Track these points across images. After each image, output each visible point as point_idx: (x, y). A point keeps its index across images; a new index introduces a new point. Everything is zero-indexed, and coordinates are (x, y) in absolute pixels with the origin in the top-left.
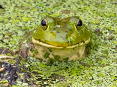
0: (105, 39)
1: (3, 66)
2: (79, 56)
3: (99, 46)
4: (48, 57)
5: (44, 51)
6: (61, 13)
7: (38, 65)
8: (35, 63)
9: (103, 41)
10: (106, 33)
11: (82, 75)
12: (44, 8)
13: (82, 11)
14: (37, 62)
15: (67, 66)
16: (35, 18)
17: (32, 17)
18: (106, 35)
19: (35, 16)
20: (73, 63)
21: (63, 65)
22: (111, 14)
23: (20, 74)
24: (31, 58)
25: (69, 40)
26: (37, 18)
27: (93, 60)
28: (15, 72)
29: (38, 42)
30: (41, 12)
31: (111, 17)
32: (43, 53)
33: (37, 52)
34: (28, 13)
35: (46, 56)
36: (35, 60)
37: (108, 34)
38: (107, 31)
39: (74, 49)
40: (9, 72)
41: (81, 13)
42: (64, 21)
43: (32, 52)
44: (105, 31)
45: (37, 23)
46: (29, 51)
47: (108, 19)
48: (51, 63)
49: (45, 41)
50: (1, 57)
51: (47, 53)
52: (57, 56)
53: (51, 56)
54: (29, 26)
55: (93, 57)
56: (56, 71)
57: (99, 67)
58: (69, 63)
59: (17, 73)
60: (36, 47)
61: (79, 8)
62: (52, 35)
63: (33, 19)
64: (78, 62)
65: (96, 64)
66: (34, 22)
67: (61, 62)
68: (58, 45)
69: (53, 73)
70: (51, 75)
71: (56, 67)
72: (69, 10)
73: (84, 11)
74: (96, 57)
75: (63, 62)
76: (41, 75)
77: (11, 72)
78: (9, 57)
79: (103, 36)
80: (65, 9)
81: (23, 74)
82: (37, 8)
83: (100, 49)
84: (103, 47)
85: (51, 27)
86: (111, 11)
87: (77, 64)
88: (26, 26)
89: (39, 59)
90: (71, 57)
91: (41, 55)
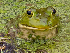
0: (64, 22)
1: (4, 45)
2: (52, 35)
3: (62, 27)
4: (31, 37)
5: (28, 33)
6: (26, 6)
7: (24, 43)
8: (22, 42)
9: (63, 23)
10: (64, 18)
11: (57, 48)
12: (13, 3)
13: (40, 4)
14: (23, 41)
15: (45, 42)
16: (9, 10)
17: (7, 10)
18: (64, 20)
19: (9, 9)
20: (49, 41)
21: (42, 42)
22: (61, 5)
23: (16, 50)
24: (18, 38)
25: (49, 23)
26: (10, 10)
27: (61, 37)
28: (13, 49)
29: (25, 27)
30: (12, 6)
31: (62, 7)
32: (28, 34)
33: (23, 34)
34: (3, 7)
35: (30, 36)
36: (21, 40)
37: (66, 19)
38: (65, 16)
39: (50, 30)
40: (9, 49)
41: (40, 5)
42: (42, 10)
43: (19, 34)
44: (63, 17)
45: (12, 14)
46: (16, 34)
47: (60, 8)
48: (34, 41)
49: (32, 25)
50: (1, 39)
51: (30, 34)
52: (38, 36)
53: (33, 36)
54: (7, 16)
55: (61, 35)
56: (39, 47)
57: (67, 42)
58: (46, 40)
59: (14, 49)
60: (22, 31)
61: (37, 2)
62: (36, 20)
63: (8, 11)
64: (52, 40)
65: (64, 40)
66: (10, 14)
67: (41, 40)
68: (42, 28)
69: (37, 48)
70: (36, 50)
71: (37, 44)
72: (31, 3)
73: (41, 4)
74: (63, 35)
75: (42, 40)
76: (29, 50)
77: (10, 49)
78: (6, 38)
79: (62, 20)
80: (28, 3)
81: (18, 50)
82: (8, 3)
83: (63, 29)
84: (65, 28)
85: (35, 15)
86: (60, 2)
87: (51, 41)
88: (5, 16)
89: (24, 39)
90: (47, 36)
91: (26, 36)
